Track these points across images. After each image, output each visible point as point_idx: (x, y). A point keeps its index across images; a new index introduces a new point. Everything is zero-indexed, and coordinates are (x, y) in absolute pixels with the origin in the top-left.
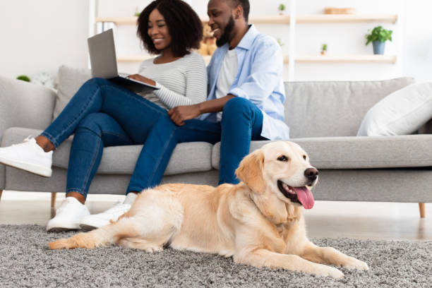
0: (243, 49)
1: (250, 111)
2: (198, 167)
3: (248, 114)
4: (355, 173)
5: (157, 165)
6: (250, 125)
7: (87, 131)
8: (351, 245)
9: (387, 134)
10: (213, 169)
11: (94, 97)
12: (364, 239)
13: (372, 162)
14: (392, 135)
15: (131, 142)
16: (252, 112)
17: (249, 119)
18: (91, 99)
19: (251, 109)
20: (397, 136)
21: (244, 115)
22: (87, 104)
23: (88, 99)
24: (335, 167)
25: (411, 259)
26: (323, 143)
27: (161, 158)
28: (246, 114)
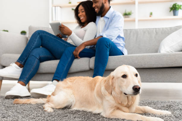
0: (107, 18)
1: (109, 44)
2: (84, 69)
3: (108, 45)
4: (155, 70)
5: (65, 68)
6: (108, 50)
7: (32, 56)
8: (149, 103)
9: (170, 51)
10: (91, 69)
11: (37, 40)
12: (156, 101)
13: (162, 64)
14: (172, 52)
15: (55, 58)
16: (110, 44)
17: (108, 47)
18: (35, 41)
19: (109, 43)
20: (174, 53)
21: (106, 45)
22: (34, 44)
23: (34, 41)
24: (145, 67)
25: (174, 110)
26: (139, 56)
27: (67, 65)
28: (107, 45)
